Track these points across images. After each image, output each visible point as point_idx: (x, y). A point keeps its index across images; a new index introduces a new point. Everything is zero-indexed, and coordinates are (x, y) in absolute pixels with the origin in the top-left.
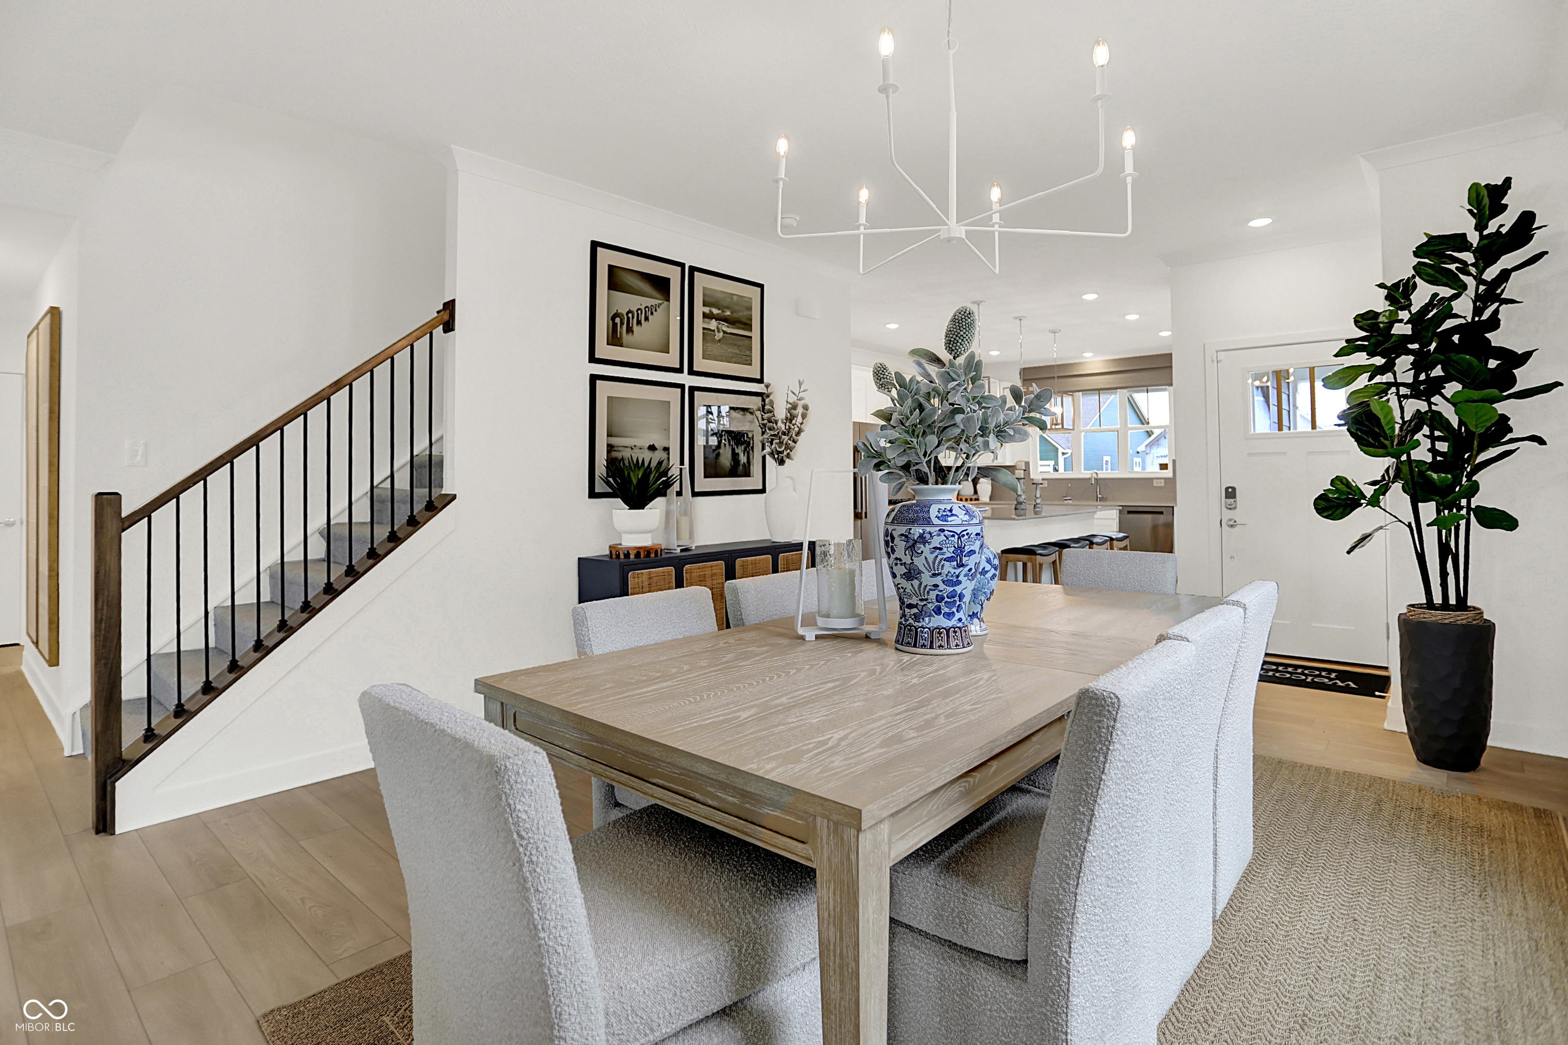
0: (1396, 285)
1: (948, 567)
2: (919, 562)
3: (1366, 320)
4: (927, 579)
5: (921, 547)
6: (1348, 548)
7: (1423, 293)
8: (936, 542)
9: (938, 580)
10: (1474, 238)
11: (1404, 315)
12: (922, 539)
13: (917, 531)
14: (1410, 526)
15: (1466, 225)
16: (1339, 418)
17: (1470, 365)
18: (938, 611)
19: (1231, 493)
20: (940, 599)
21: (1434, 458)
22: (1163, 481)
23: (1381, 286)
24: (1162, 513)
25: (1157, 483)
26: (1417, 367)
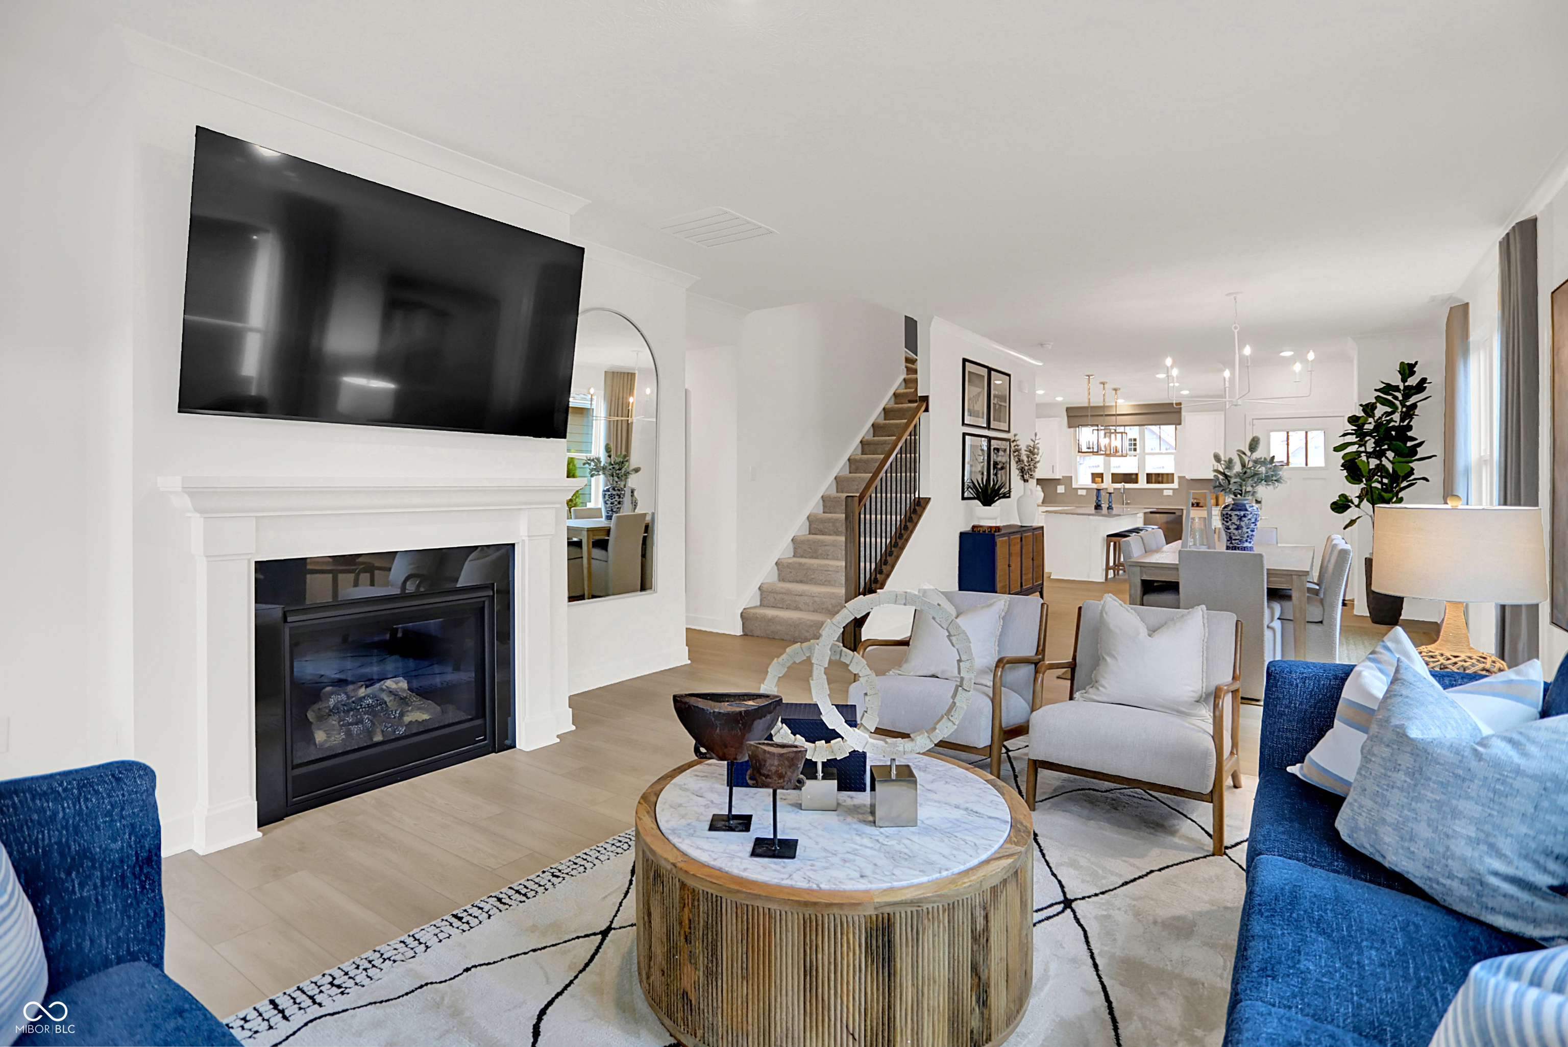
0: (1367, 405)
1: (1252, 525)
2: (1243, 524)
3: (1353, 420)
4: (1245, 530)
5: (1244, 519)
6: (1343, 527)
7: (1380, 410)
8: (1249, 517)
9: (1249, 530)
10: (1402, 387)
11: (1371, 420)
12: (1244, 516)
13: (1242, 513)
14: (1371, 516)
15: (1396, 380)
16: (1342, 466)
17: (1400, 446)
18: (1247, 541)
20: (1248, 536)
21: (1382, 486)
22: (1171, 491)
23: (1361, 405)
24: (1174, 513)
25: (1167, 492)
26: (1377, 443)
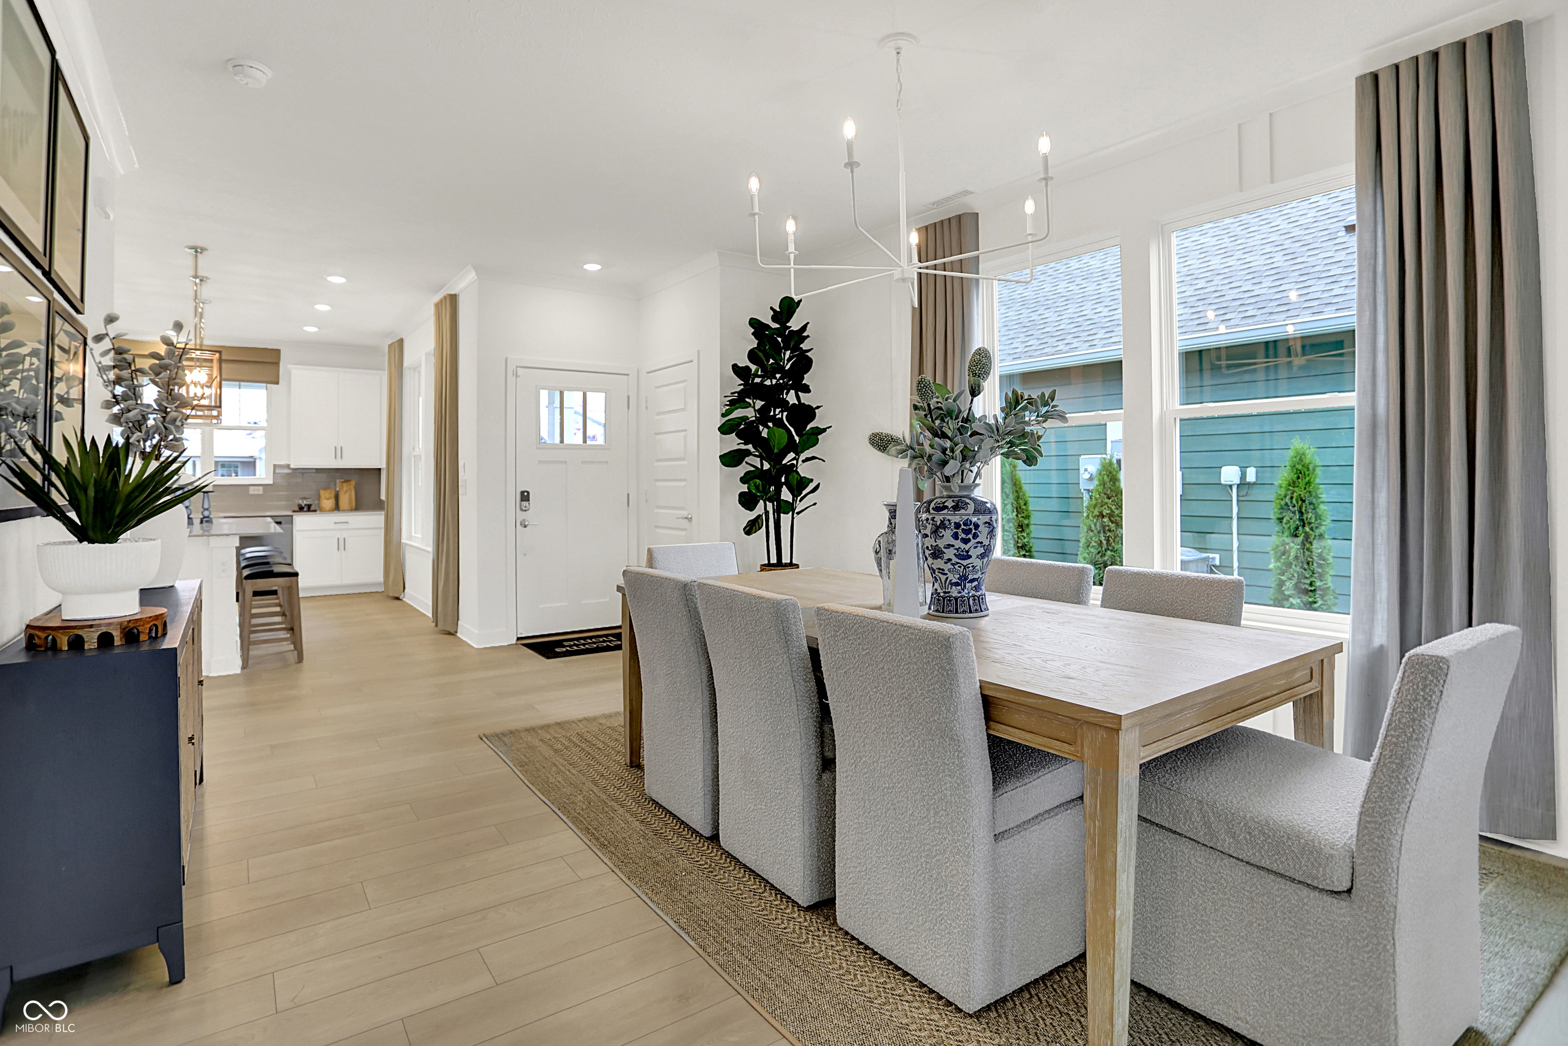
19: (525, 497)
22: (261, 488)
25: (254, 490)
